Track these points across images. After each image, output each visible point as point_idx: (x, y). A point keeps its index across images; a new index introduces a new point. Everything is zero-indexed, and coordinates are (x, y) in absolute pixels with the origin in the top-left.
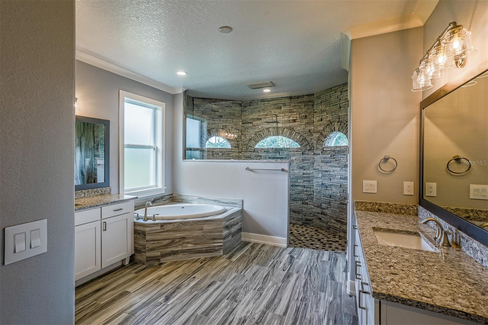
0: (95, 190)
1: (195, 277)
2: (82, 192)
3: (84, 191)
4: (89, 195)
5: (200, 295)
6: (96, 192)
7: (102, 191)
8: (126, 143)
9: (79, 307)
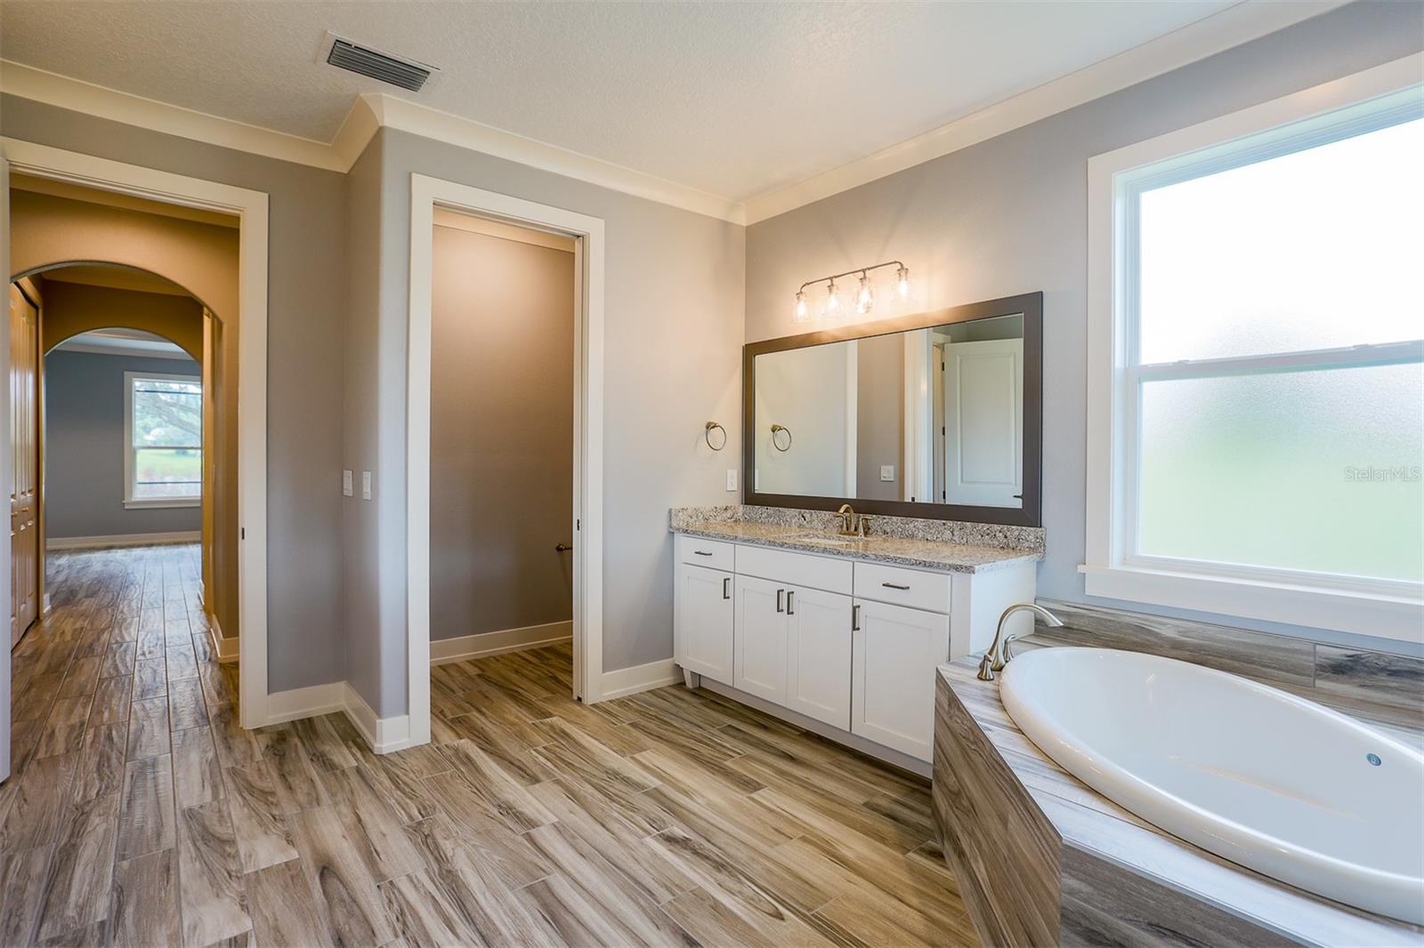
0: (983, 527)
1: (780, 917)
2: (944, 524)
3: (950, 523)
4: (965, 539)
5: (642, 902)
6: (988, 534)
7: (1006, 537)
8: (1151, 355)
9: (728, 742)
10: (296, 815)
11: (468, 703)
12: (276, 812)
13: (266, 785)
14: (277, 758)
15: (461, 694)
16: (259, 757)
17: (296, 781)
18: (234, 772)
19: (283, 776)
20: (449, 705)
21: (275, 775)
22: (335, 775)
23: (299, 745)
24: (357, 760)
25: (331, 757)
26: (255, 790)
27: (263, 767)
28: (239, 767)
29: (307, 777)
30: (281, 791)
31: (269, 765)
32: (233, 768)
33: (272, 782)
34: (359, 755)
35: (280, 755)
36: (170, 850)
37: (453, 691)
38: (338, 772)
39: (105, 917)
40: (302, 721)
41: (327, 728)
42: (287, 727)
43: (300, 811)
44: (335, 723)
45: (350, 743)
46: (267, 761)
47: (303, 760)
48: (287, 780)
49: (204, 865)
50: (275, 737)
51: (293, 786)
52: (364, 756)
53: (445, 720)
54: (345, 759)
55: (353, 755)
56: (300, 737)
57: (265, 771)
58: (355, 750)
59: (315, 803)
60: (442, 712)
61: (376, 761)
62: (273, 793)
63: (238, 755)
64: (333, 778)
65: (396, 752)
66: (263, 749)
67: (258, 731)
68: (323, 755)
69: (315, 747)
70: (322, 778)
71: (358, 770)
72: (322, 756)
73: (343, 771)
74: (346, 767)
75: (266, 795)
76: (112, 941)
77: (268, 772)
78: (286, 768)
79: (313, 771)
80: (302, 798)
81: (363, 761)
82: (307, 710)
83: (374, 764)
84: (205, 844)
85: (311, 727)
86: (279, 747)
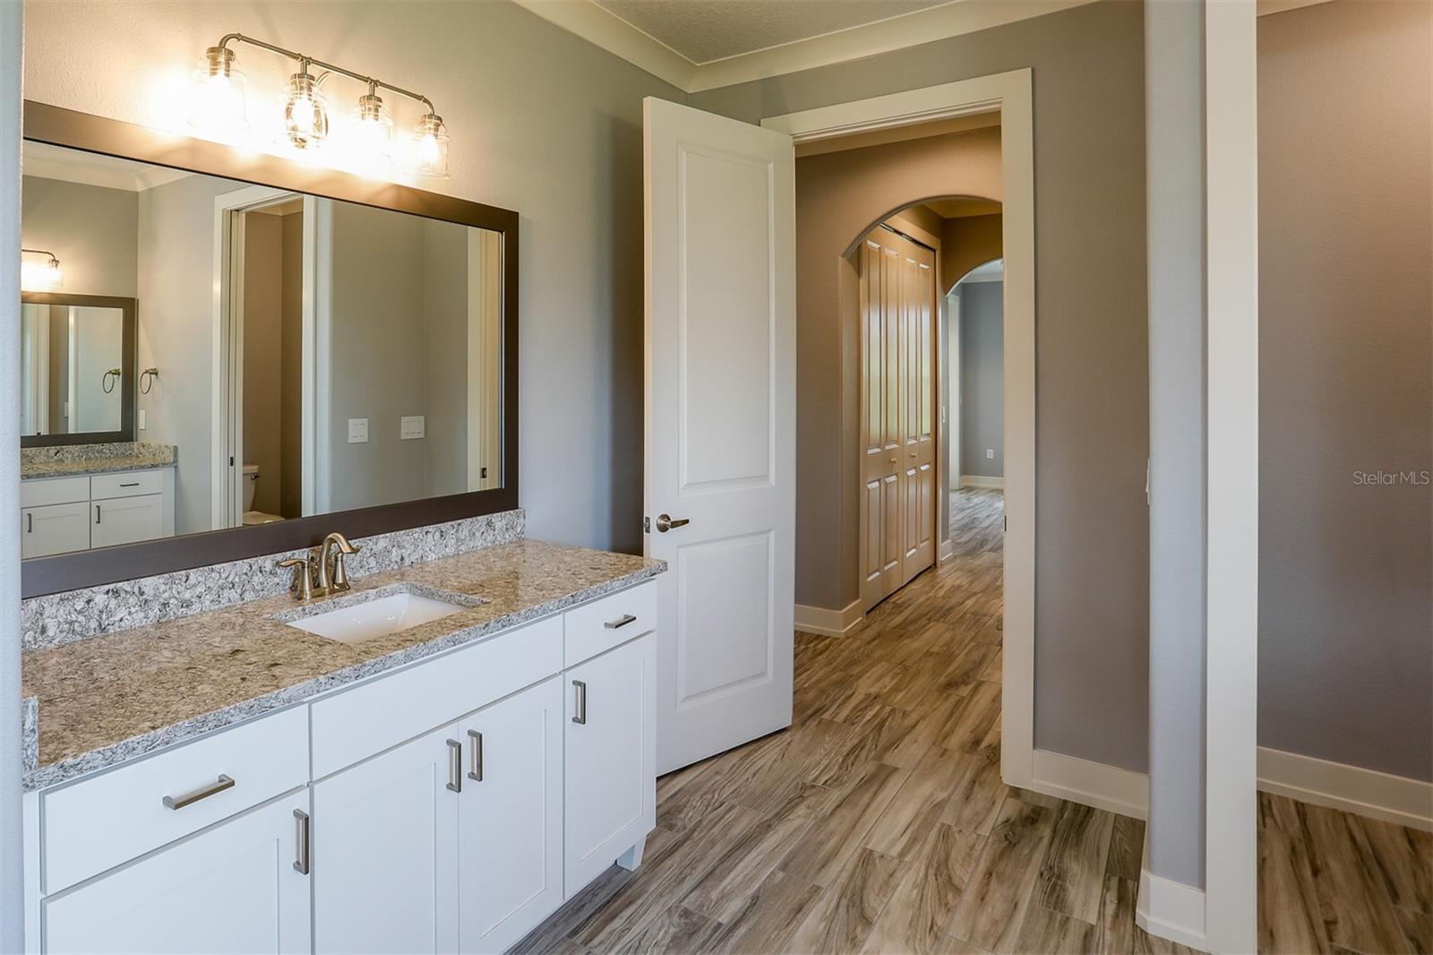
10: (956, 939)
11: (1412, 939)
12: (940, 921)
13: (960, 873)
14: (1005, 844)
15: (1410, 910)
16: (985, 830)
17: (998, 893)
18: (946, 834)
19: (989, 874)
20: (1361, 919)
21: (982, 867)
22: (1051, 917)
23: (1046, 841)
24: (1101, 914)
25: (1069, 886)
26: (945, 872)
27: (979, 847)
28: (955, 829)
29: (1015, 895)
30: (969, 896)
31: (988, 848)
32: (950, 826)
33: (968, 876)
34: (1111, 909)
35: (1010, 843)
36: (819, 888)
37: (1395, 896)
38: (1059, 916)
39: (725, 922)
40: (1077, 807)
41: (1100, 837)
42: (1052, 806)
43: (965, 940)
44: (1119, 835)
45: (1114, 882)
46: (991, 840)
47: (1030, 868)
48: (988, 884)
49: (919, 898)
50: (1026, 812)
51: (987, 898)
52: (1116, 916)
53: (1326, 944)
54: (1086, 903)
55: (1103, 903)
56: (1054, 831)
57: (976, 854)
58: (1112, 897)
59: (992, 941)
60: (1330, 924)
61: (1128, 936)
62: (958, 891)
63: (968, 813)
64: (1044, 921)
65: (1174, 944)
66: (999, 822)
67: (1016, 792)
68: (1061, 876)
69: (1061, 857)
70: (1031, 909)
71: (1088, 934)
72: (1059, 877)
73: (1068, 918)
74: (1075, 916)
75: (950, 886)
76: (708, 951)
77: (978, 861)
78: (1001, 866)
79: (1029, 889)
80: (983, 923)
81: (1108, 925)
82: (1095, 796)
83: (1121, 940)
84: (936, 875)
85: (1081, 824)
86: (1019, 829)
